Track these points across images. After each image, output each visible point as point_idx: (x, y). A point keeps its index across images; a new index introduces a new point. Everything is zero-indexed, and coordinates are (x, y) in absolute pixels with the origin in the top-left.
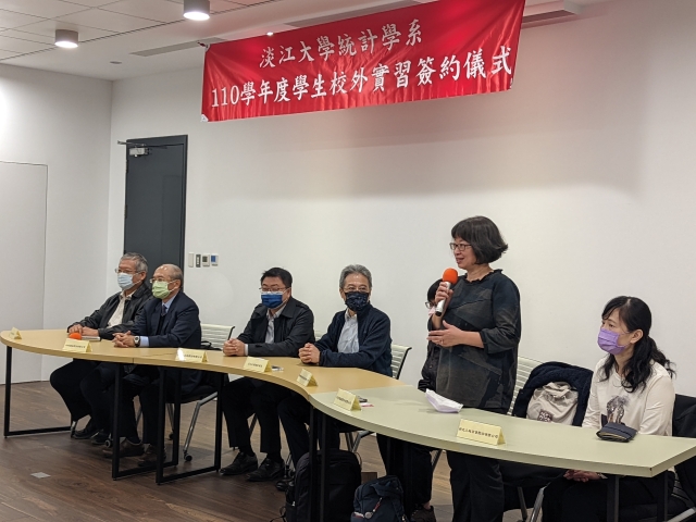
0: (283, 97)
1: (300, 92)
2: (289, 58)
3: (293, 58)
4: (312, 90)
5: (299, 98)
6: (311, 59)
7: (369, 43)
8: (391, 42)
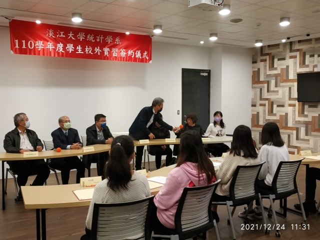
0: (61, 50)
1: (71, 50)
2: (62, 36)
3: (64, 36)
4: (76, 50)
5: (70, 52)
6: (73, 38)
7: (100, 39)
8: (109, 41)
